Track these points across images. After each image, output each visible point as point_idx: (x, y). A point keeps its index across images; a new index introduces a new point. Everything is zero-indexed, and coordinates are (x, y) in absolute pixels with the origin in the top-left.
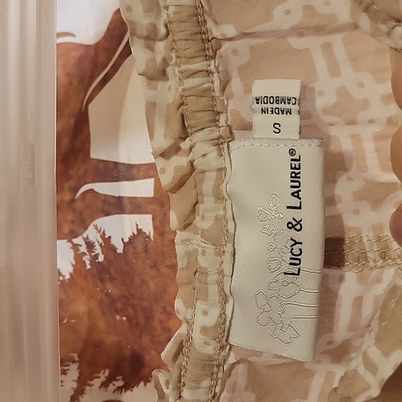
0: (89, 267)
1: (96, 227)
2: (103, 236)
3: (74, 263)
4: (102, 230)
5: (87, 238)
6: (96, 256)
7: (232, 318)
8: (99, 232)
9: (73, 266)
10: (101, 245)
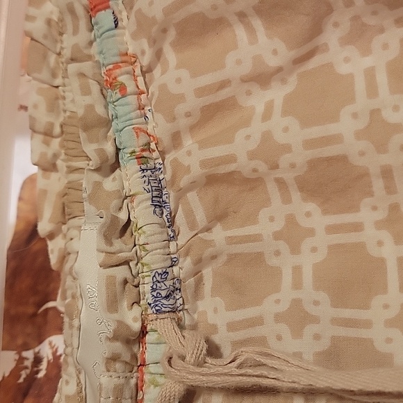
0: (21, 380)
1: (50, 343)
2: (54, 354)
3: (7, 375)
4: (56, 347)
5: (38, 353)
6: (37, 372)
7: (85, 388)
8: (52, 348)
9: (3, 377)
10: (49, 362)
